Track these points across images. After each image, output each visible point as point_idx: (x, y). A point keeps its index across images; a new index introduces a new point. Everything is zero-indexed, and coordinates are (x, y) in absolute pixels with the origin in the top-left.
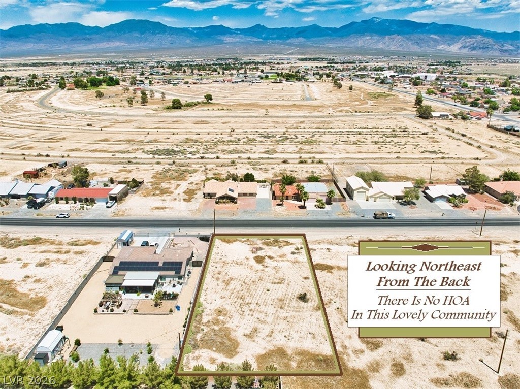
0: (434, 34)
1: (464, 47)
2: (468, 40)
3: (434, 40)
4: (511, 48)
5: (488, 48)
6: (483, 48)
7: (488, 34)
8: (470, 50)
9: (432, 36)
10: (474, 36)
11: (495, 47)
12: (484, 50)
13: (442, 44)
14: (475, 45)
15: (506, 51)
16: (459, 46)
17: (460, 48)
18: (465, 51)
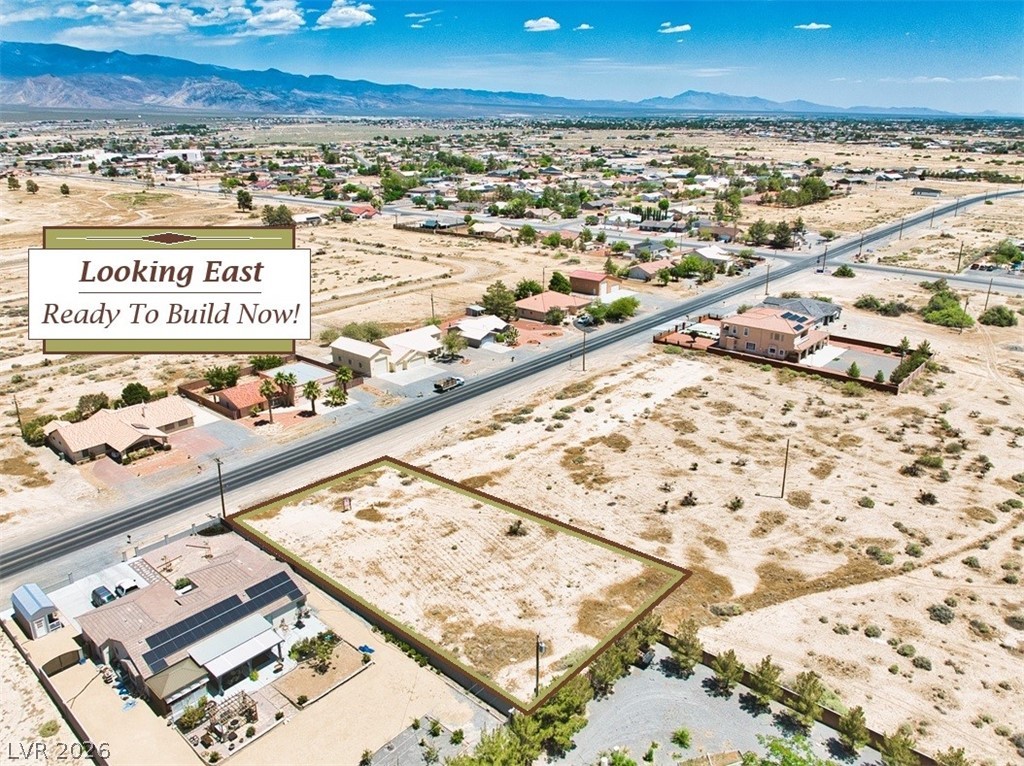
0: (130, 74)
1: (196, 98)
2: (197, 85)
3: (133, 85)
4: (274, 97)
5: (236, 98)
6: (227, 99)
7: (226, 74)
8: (206, 104)
9: (124, 77)
10: (206, 77)
11: (248, 96)
12: (232, 103)
13: (150, 93)
14: (213, 93)
15: (268, 103)
16: (185, 97)
17: (188, 101)
18: (198, 106)
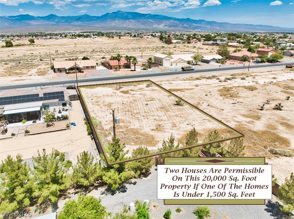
0: (151, 19)
1: (166, 26)
2: (167, 22)
3: (151, 22)
4: (187, 26)
5: (177, 26)
6: (174, 26)
7: (175, 19)
8: (169, 27)
9: (149, 20)
10: (170, 20)
11: (180, 25)
12: (175, 27)
13: (155, 24)
14: (171, 24)
15: (185, 27)
16: (164, 25)
18: (166, 28)
